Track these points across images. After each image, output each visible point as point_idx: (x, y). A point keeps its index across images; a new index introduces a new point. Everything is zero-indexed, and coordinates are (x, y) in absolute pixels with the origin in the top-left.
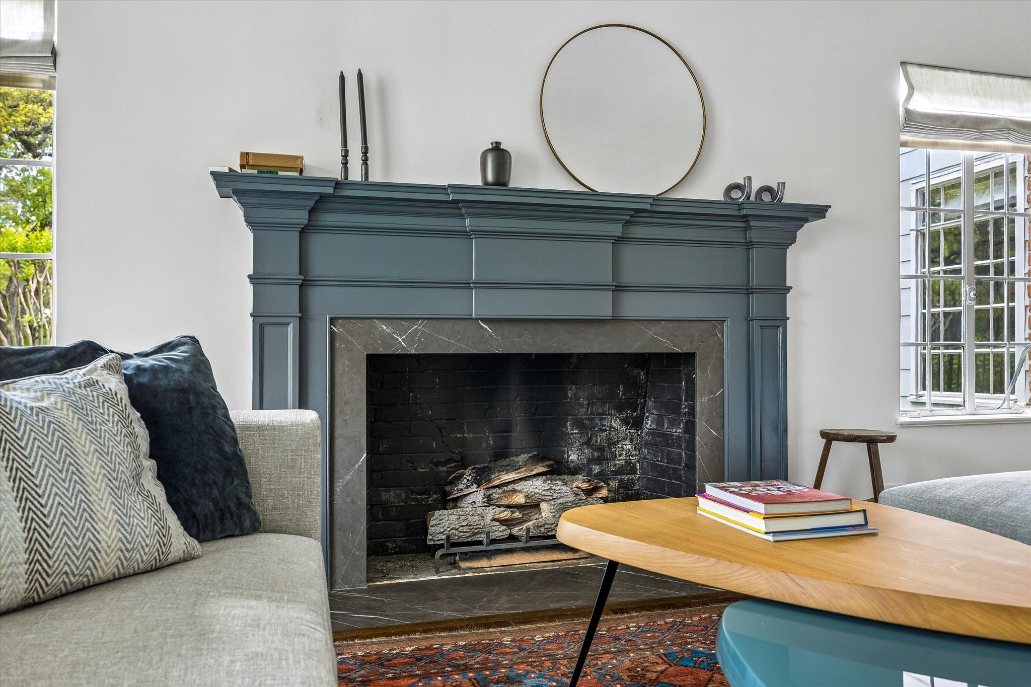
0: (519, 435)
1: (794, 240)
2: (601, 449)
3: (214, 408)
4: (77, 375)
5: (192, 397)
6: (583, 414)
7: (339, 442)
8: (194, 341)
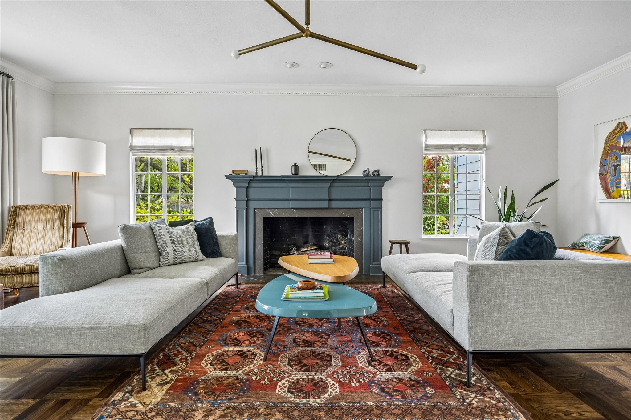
0: (311, 239)
1: (383, 186)
2: (335, 243)
3: (213, 232)
4: (185, 226)
5: (208, 230)
6: (329, 233)
7: (257, 239)
8: (211, 218)
